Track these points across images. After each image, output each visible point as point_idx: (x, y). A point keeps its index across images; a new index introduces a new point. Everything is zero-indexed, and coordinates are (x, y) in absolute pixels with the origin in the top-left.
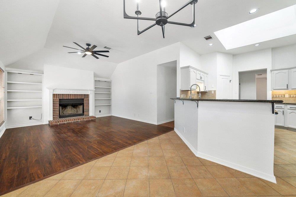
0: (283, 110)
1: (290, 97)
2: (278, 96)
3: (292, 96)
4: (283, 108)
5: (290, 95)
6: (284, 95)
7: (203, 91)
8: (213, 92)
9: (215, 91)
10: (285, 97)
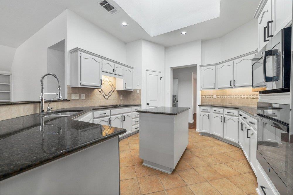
0: (209, 113)
1: (218, 98)
2: (207, 97)
3: (219, 97)
4: (209, 111)
5: (218, 96)
6: (213, 96)
7: (123, 89)
8: (138, 92)
9: (140, 90)
10: (213, 98)
